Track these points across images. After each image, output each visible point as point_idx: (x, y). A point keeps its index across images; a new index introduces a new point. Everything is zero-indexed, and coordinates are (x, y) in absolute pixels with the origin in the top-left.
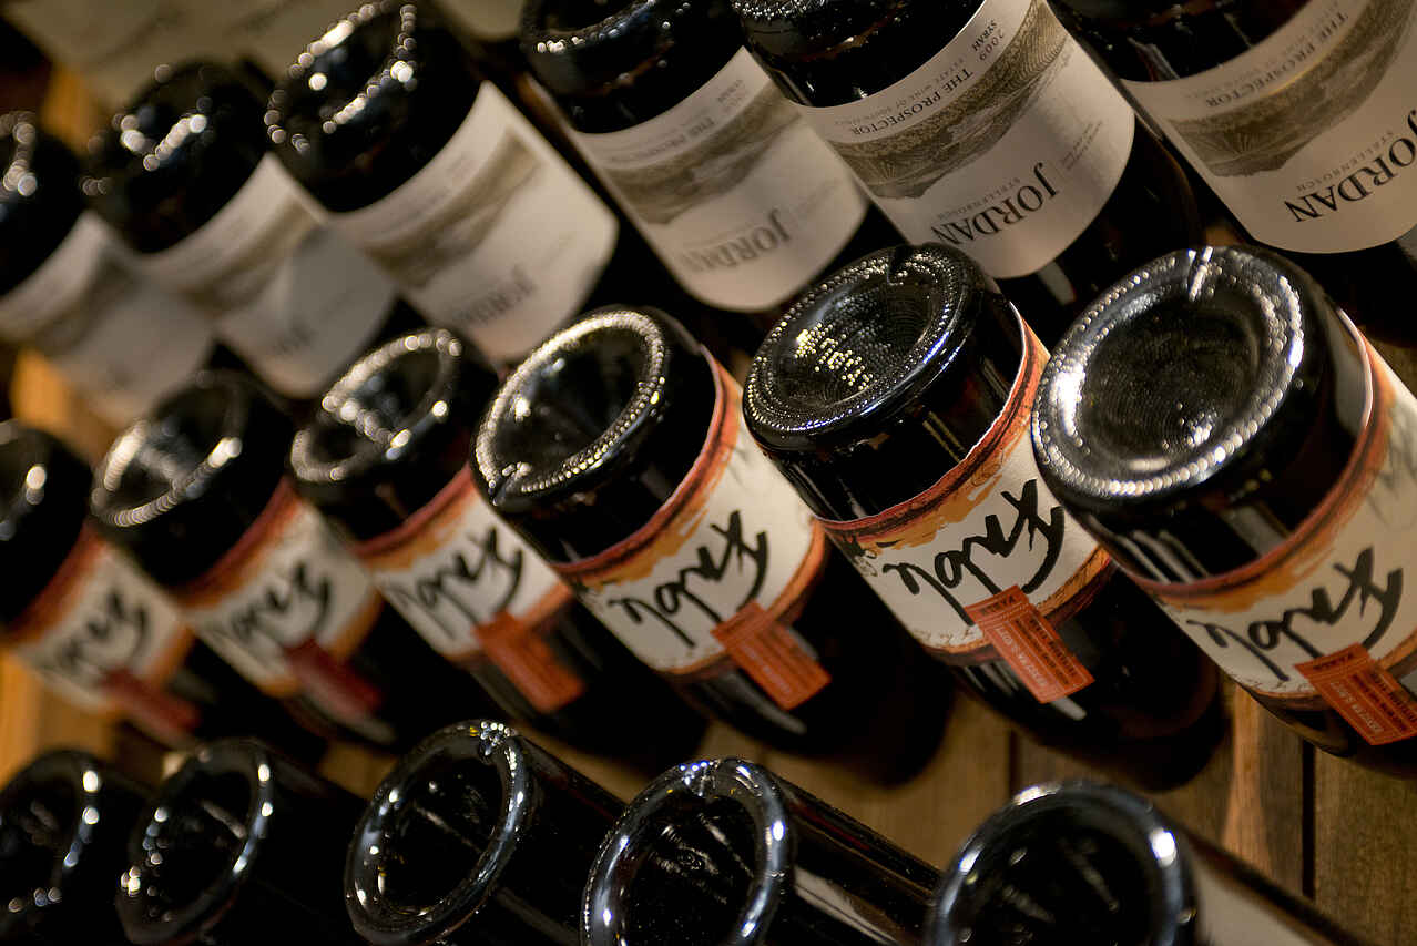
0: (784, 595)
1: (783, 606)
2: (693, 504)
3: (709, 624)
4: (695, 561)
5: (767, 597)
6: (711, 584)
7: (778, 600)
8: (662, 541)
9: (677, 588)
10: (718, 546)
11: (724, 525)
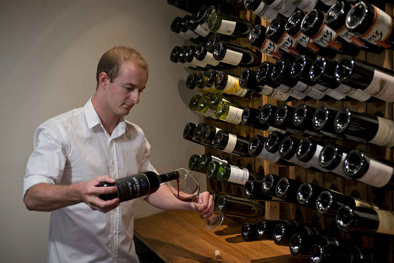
0: (335, 38)
1: (335, 39)
2: (322, 30)
3: (326, 42)
4: (323, 36)
5: (332, 39)
6: (326, 38)
7: (334, 39)
8: (319, 35)
9: (322, 39)
10: (326, 34)
11: (326, 31)
